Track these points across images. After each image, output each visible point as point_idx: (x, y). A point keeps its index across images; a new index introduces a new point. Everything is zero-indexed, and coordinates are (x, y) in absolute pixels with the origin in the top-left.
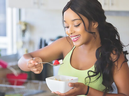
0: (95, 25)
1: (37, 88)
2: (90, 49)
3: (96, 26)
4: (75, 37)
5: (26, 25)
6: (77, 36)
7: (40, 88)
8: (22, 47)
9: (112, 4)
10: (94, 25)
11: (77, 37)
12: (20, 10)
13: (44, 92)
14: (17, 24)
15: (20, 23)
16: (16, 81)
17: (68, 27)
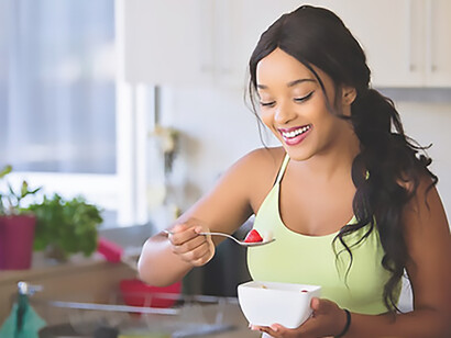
0: (349, 96)
1: (211, 319)
2: (333, 169)
3: (351, 97)
4: (297, 132)
5: (176, 136)
6: (302, 127)
7: (220, 317)
8: (165, 203)
9: (434, 68)
10: (346, 95)
11: (300, 131)
12: (157, 90)
13: (232, 329)
14: (149, 136)
15: (159, 130)
16: (148, 297)
17: (271, 104)
